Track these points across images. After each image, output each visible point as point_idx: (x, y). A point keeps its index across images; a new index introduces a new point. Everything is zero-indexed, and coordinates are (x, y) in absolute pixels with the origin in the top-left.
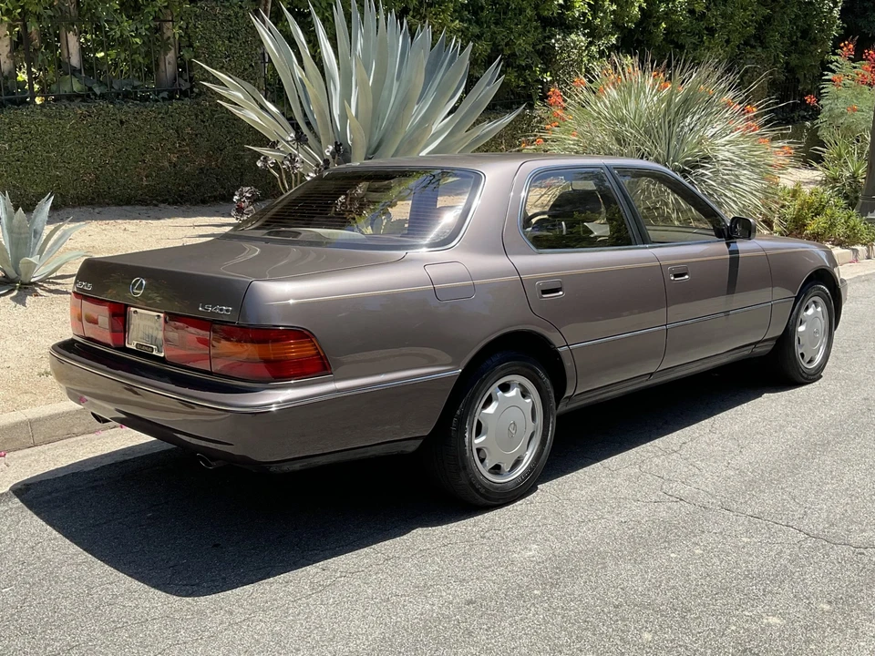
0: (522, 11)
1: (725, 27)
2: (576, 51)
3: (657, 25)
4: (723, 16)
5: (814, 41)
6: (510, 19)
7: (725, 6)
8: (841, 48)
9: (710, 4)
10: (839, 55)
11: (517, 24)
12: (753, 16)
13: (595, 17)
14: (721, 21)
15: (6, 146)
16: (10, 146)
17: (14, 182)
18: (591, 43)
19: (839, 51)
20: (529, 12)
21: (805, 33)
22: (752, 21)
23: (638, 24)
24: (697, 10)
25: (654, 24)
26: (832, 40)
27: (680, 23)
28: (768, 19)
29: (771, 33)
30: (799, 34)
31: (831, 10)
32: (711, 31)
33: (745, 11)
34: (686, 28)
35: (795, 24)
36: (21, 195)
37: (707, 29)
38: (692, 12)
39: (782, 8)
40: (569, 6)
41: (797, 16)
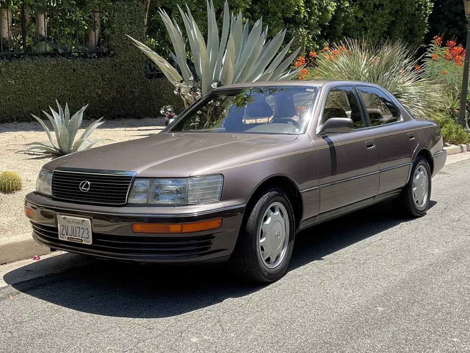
0: (275, 14)
1: (373, 27)
2: (301, 37)
3: (339, 24)
4: (372, 20)
5: (416, 36)
6: (270, 18)
7: (373, 15)
8: (435, 39)
9: (365, 13)
10: (433, 44)
11: (273, 21)
12: (386, 21)
13: (310, 19)
14: (371, 23)
16: (16, 82)
18: (309, 33)
19: (433, 41)
20: (280, 15)
21: (411, 31)
22: (386, 24)
23: (330, 23)
24: (359, 16)
25: (337, 24)
26: (424, 35)
27: (349, 24)
28: (393, 23)
29: (395, 31)
30: (408, 32)
31: (424, 18)
32: (366, 29)
33: (382, 18)
34: (353, 26)
35: (406, 26)
37: (364, 27)
38: (356, 17)
39: (400, 17)
40: (298, 13)
41: (408, 21)
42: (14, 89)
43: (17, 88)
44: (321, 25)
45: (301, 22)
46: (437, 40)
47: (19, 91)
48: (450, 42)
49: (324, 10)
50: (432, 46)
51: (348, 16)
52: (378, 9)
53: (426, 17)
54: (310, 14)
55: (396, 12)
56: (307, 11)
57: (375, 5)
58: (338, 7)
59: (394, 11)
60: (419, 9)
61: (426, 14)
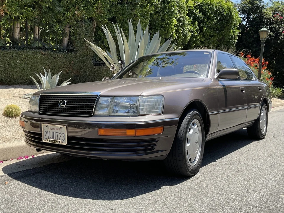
3: (192, 44)
4: (208, 43)
7: (209, 40)
9: (205, 39)
12: (215, 44)
13: (178, 40)
14: (208, 45)
15: (20, 62)
16: (21, 62)
17: (21, 74)
19: (239, 55)
23: (188, 43)
24: (202, 41)
27: (198, 44)
31: (234, 44)
33: (214, 42)
36: (23, 79)
38: (201, 41)
39: (222, 42)
42: (20, 66)
43: (21, 66)
44: (183, 44)
45: (173, 41)
46: (242, 54)
47: (23, 67)
48: (248, 55)
49: (186, 36)
51: (197, 40)
52: (211, 38)
53: (235, 43)
54: (178, 37)
55: (220, 40)
56: (177, 36)
57: (210, 35)
58: (192, 35)
59: (219, 40)
60: (231, 39)
61: (234, 42)
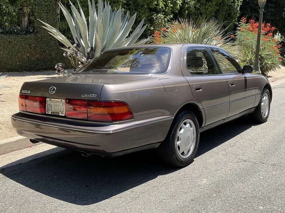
0: (143, 6)
1: (205, 13)
2: (160, 20)
4: (205, 9)
5: (232, 18)
6: (140, 8)
7: (206, 6)
8: (242, 19)
9: (201, 5)
10: (241, 22)
11: (142, 10)
12: (214, 9)
13: (166, 8)
14: (204, 11)
18: (165, 17)
19: (241, 20)
20: (146, 6)
21: (229, 15)
22: (213, 11)
23: (179, 11)
24: (197, 7)
25: (184, 11)
26: (237, 17)
27: (192, 11)
28: (218, 10)
29: (219, 15)
30: (227, 15)
31: (237, 7)
32: (201, 14)
33: (211, 7)
34: (194, 13)
35: (226, 12)
37: (200, 13)
38: (195, 7)
39: (223, 7)
40: (158, 5)
41: (227, 9)
44: (173, 12)
45: (160, 11)
46: (244, 20)
48: (251, 20)
49: (175, 3)
50: (241, 23)
51: (190, 7)
52: (208, 2)
54: (166, 6)
55: (220, 4)
56: (164, 4)
58: (184, 1)
59: (218, 4)
60: (234, 2)
61: (238, 5)
